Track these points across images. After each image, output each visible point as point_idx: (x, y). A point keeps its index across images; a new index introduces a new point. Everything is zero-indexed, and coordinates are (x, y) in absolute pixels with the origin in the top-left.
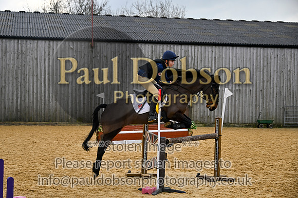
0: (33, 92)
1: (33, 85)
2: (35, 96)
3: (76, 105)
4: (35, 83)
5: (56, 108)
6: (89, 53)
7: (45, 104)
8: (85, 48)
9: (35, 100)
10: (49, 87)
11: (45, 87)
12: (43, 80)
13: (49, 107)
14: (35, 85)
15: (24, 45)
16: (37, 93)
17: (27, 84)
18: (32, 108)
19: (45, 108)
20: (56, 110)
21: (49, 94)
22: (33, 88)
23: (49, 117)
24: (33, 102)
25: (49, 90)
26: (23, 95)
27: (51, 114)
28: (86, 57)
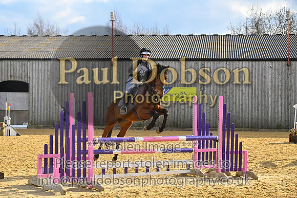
0: (239, 104)
1: (239, 98)
2: (240, 107)
3: (275, 115)
4: (241, 96)
5: (258, 117)
6: (285, 70)
7: (249, 114)
8: (282, 66)
9: (240, 111)
10: (252, 100)
11: (249, 100)
12: (247, 94)
13: (252, 116)
14: (241, 98)
15: (231, 66)
16: (242, 105)
17: (234, 97)
18: (238, 117)
19: (249, 117)
20: (258, 119)
21: (252, 105)
22: (239, 101)
23: (252, 124)
24: (239, 111)
25: (252, 102)
26: (231, 106)
27: (254, 122)
28: (283, 74)
